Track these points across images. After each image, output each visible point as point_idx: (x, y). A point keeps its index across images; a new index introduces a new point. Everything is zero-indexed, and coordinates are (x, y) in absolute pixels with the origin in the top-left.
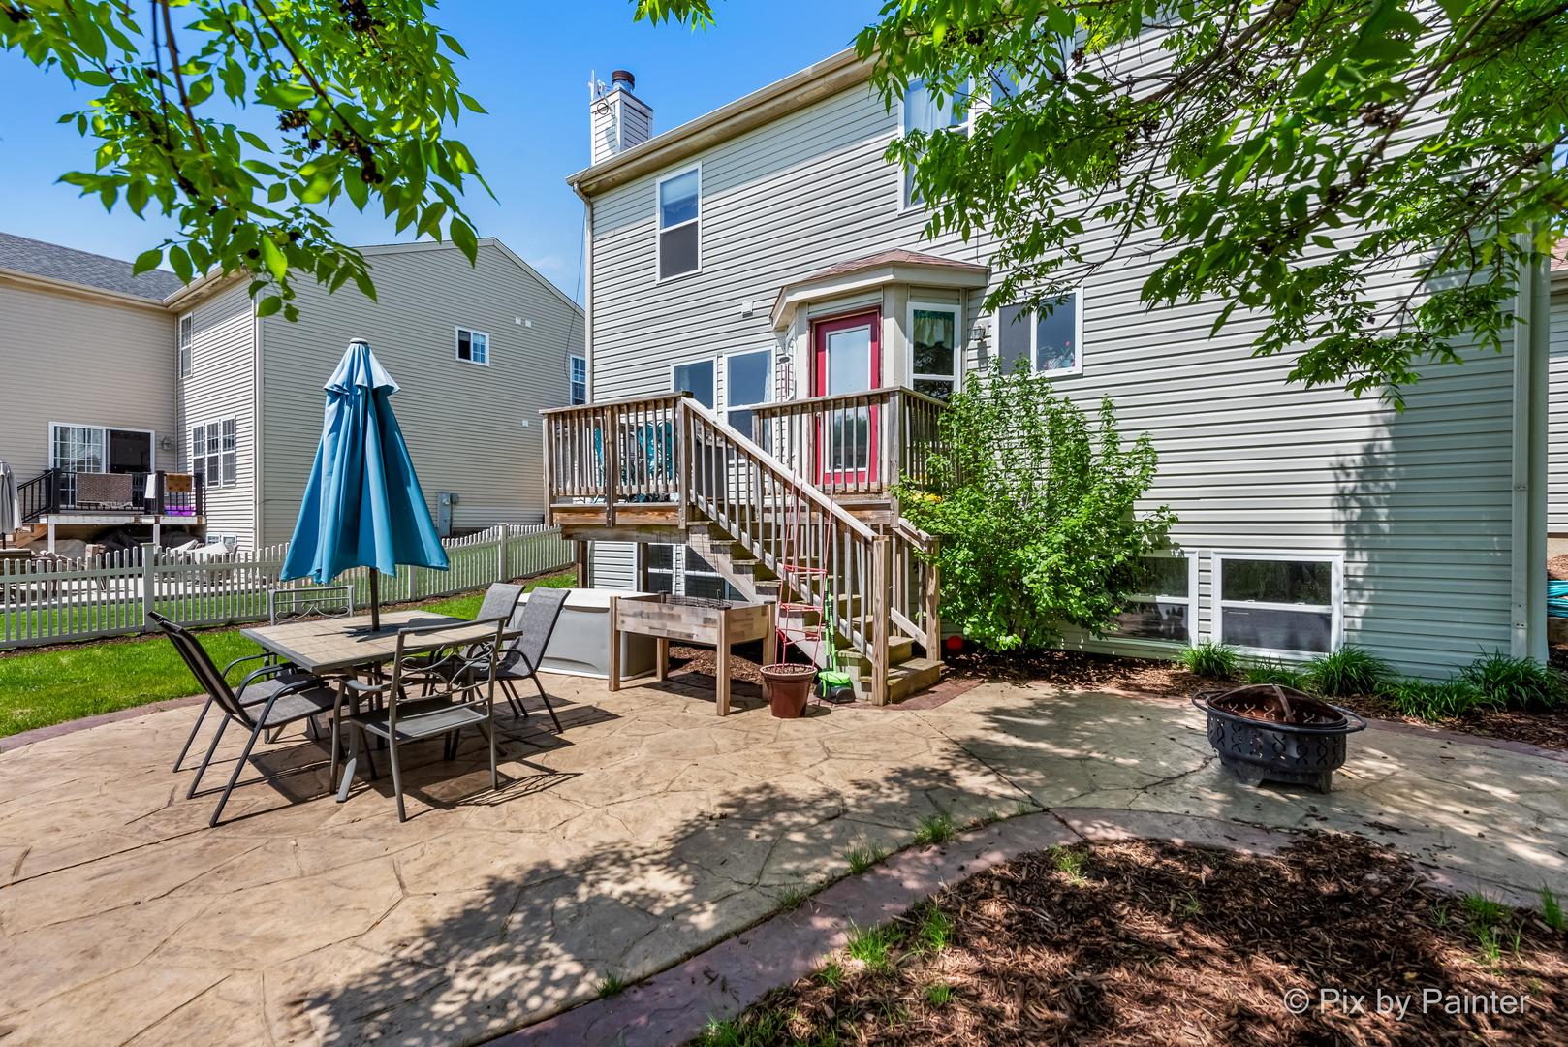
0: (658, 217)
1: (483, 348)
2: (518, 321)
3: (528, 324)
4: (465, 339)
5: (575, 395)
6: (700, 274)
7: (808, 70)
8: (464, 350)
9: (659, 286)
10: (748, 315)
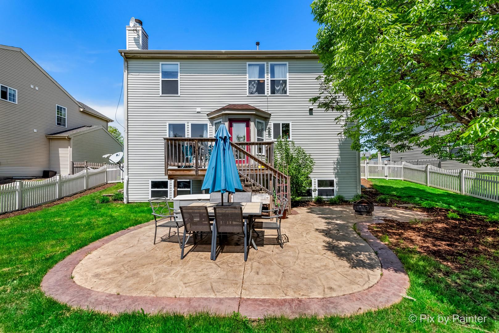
0: (161, 74)
1: (14, 96)
2: (32, 87)
3: (37, 88)
4: (5, 90)
5: (58, 121)
6: (179, 96)
7: (223, 51)
8: (4, 95)
9: (161, 96)
10: (198, 112)
